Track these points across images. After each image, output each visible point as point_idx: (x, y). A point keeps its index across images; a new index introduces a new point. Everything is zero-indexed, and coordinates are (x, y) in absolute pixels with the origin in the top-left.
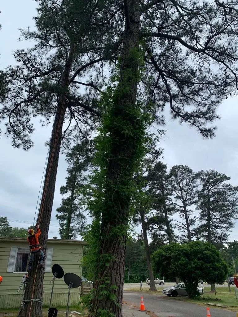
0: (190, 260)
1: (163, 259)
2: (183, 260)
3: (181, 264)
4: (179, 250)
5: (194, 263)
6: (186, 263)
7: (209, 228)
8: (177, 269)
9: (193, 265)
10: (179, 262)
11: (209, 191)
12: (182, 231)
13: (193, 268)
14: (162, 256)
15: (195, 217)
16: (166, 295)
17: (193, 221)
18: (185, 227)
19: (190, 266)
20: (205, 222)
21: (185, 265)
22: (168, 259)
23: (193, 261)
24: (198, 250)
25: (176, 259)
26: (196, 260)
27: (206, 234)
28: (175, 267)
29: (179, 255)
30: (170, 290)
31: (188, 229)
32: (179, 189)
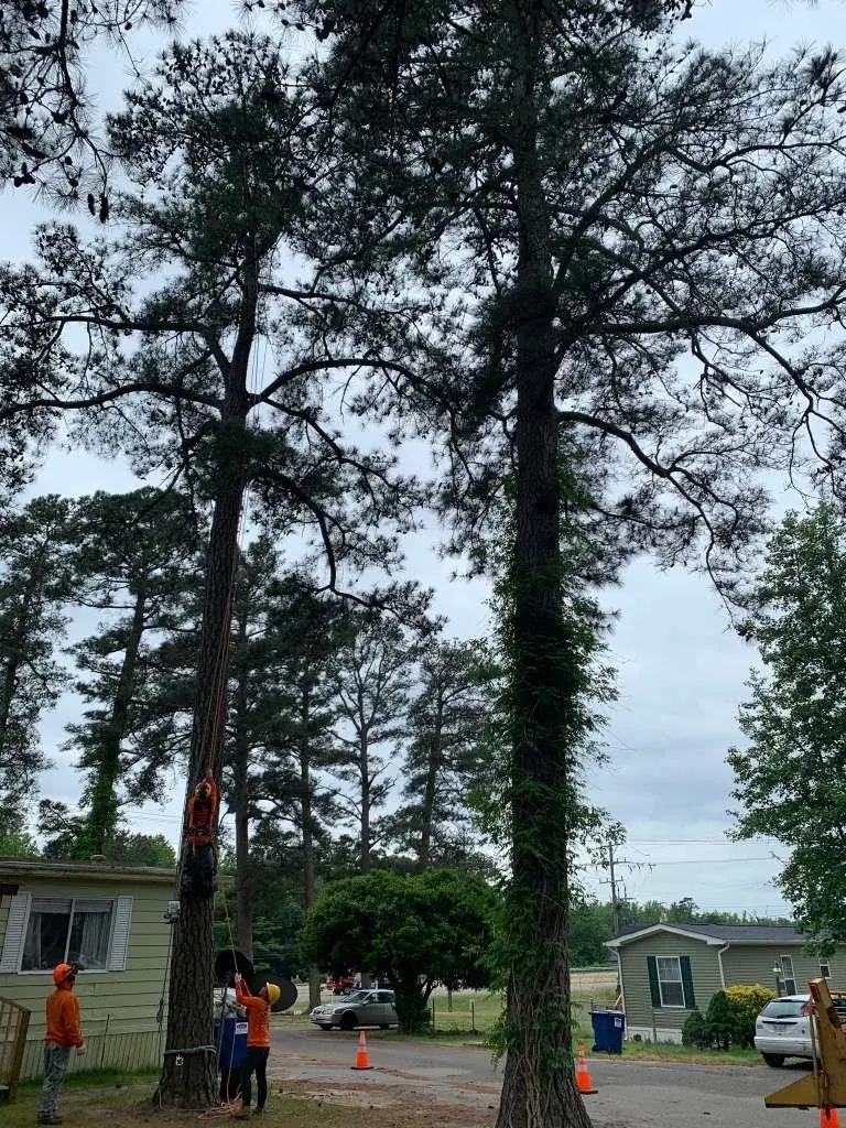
0: (428, 923)
1: (349, 919)
2: (411, 925)
3: (406, 937)
4: (401, 896)
5: (440, 933)
6: (421, 933)
7: (427, 820)
8: (391, 951)
9: (438, 939)
10: (401, 930)
11: (441, 703)
12: (345, 825)
13: (436, 946)
14: (347, 910)
15: (386, 782)
16: (319, 1027)
17: (380, 792)
18: (356, 812)
19: (429, 942)
20: (418, 800)
21: (413, 939)
22: (366, 920)
23: (437, 927)
24: (451, 895)
25: (393, 920)
26: (445, 925)
27: (418, 835)
28: (387, 945)
29: (400, 908)
30: (336, 1012)
31: (364, 818)
32: (354, 686)
